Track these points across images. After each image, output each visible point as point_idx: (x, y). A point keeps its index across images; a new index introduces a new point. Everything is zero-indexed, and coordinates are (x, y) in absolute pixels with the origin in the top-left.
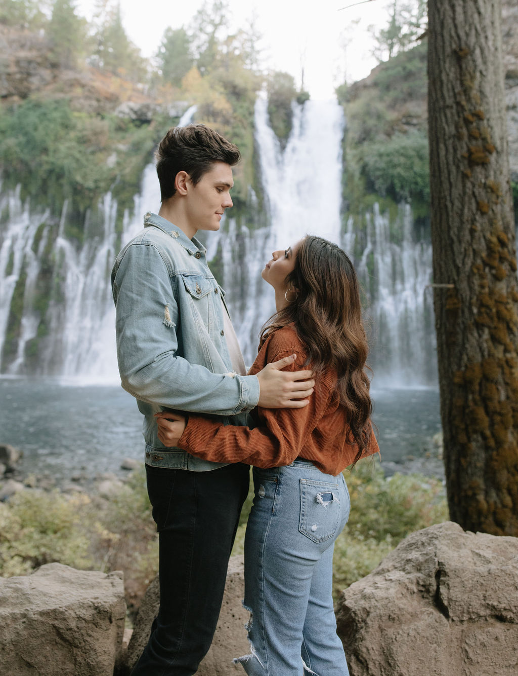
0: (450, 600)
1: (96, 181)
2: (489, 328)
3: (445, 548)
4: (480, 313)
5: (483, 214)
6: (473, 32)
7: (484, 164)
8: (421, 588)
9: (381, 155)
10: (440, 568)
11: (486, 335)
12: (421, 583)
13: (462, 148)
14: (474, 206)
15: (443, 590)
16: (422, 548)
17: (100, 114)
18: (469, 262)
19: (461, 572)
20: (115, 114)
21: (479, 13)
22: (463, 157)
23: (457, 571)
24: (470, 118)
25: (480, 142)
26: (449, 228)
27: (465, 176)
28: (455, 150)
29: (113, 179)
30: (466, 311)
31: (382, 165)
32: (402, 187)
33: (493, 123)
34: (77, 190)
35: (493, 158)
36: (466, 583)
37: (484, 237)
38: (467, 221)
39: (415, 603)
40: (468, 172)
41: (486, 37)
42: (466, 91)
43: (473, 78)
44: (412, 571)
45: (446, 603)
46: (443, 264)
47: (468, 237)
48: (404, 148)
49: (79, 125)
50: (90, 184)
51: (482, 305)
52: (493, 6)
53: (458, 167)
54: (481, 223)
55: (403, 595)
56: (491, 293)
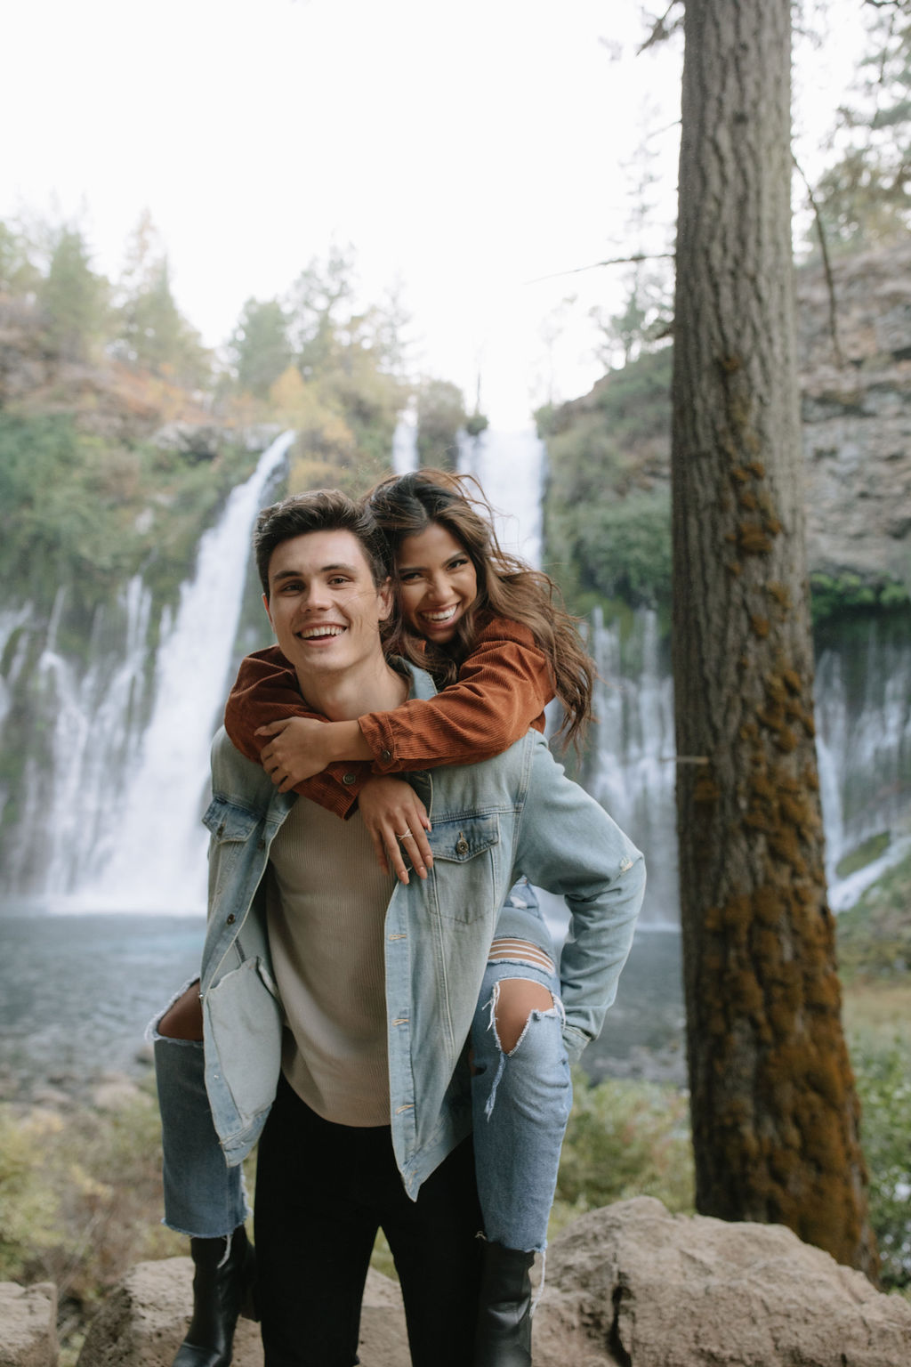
0: (635, 1342)
1: (116, 557)
2: (767, 834)
3: (632, 1246)
4: (751, 809)
5: (759, 638)
6: (748, 331)
7: (763, 553)
8: (589, 1321)
9: (607, 527)
10: (621, 1283)
11: (761, 846)
12: (587, 1310)
13: (726, 525)
14: (744, 625)
15: (624, 1324)
16: (592, 1246)
17: (127, 441)
18: (734, 720)
19: (658, 1290)
20: (153, 442)
21: (759, 299)
22: (727, 540)
23: (650, 1289)
24: (741, 475)
25: (757, 516)
26: (702, 661)
27: (730, 574)
28: (715, 527)
29: (145, 554)
30: (728, 804)
31: (608, 543)
32: (642, 582)
33: (779, 484)
34: (81, 570)
35: (778, 544)
36: (665, 1310)
37: (762, 678)
38: (733, 649)
39: (574, 1347)
40: (736, 566)
41: (770, 340)
42: (735, 428)
43: (746, 407)
44: (574, 1286)
45: (627, 1347)
46: (690, 722)
47: (732, 677)
48: (647, 516)
49: (90, 459)
50: (105, 561)
51: (754, 795)
52: (782, 288)
53: (718, 556)
54: (755, 654)
55: (552, 1331)
56: (771, 774)
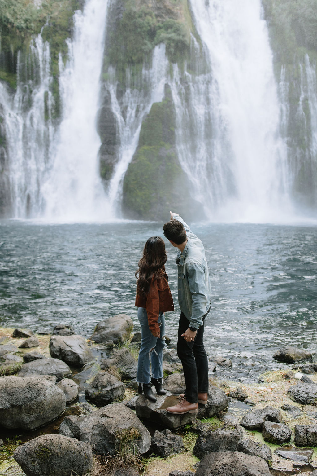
50: (21, 23)
